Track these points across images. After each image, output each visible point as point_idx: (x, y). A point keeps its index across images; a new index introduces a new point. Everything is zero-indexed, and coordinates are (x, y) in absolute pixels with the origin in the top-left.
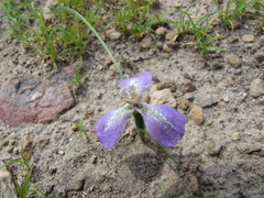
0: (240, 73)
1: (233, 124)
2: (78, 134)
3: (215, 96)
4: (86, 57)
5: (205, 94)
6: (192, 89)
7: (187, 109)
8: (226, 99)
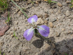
0: (62, 9)
1: (62, 26)
2: (14, 38)
3: (55, 17)
4: (9, 10)
5: (52, 17)
6: (48, 16)
7: (47, 23)
8: (59, 18)
